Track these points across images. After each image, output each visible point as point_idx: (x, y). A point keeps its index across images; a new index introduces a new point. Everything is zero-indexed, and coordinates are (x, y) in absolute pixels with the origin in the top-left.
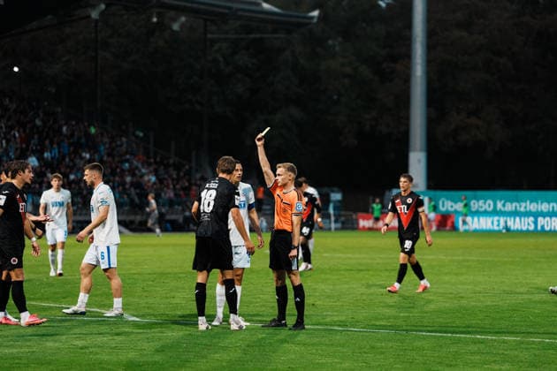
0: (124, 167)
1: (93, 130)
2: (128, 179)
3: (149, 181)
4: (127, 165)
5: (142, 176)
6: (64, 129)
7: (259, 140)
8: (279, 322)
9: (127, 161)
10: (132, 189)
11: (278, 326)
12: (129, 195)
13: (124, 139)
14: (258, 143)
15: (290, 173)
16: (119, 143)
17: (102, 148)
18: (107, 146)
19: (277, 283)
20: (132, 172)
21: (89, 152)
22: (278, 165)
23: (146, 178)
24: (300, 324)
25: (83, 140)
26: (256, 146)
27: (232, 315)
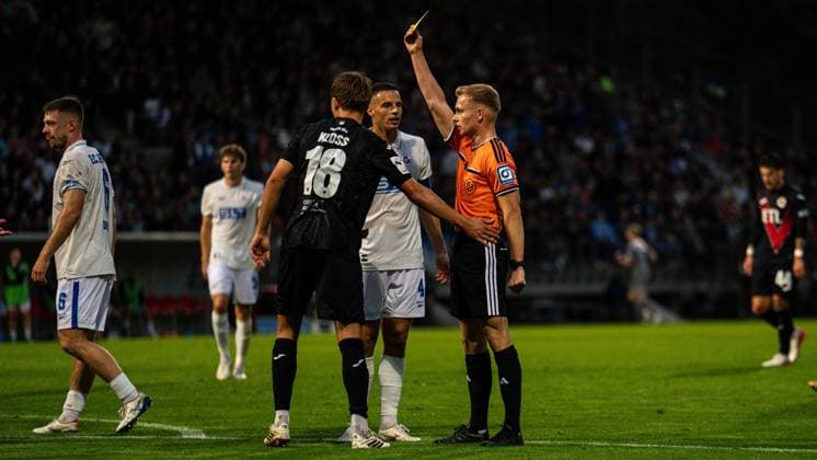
0: (674, 170)
1: (607, 85)
2: (681, 197)
3: (732, 199)
4: (682, 164)
5: (715, 190)
6: (539, 83)
7: (412, 39)
8: (473, 432)
9: (682, 154)
10: (688, 222)
11: (469, 440)
12: (680, 235)
13: (678, 105)
14: (411, 47)
15: (481, 107)
16: (666, 113)
17: (623, 126)
18: (636, 121)
19: (467, 348)
20: (694, 180)
21: (591, 136)
22: (458, 89)
23: (726, 193)
24: (511, 434)
25: (578, 109)
26: (408, 55)
27: (354, 417)
